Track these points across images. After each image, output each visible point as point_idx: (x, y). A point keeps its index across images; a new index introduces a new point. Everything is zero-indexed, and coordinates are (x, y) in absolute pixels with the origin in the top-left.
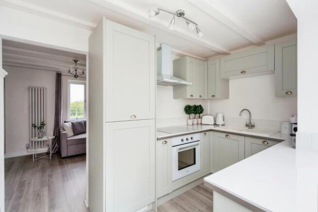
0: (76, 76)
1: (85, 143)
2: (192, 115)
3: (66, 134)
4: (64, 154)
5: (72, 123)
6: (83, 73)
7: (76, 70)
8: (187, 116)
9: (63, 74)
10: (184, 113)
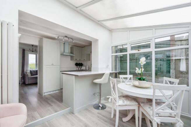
0: (33, 51)
1: (37, 78)
2: (78, 67)
3: (28, 75)
4: (27, 83)
5: (31, 71)
6: (36, 50)
7: (33, 49)
8: (76, 67)
9: (26, 49)
10: (75, 66)
